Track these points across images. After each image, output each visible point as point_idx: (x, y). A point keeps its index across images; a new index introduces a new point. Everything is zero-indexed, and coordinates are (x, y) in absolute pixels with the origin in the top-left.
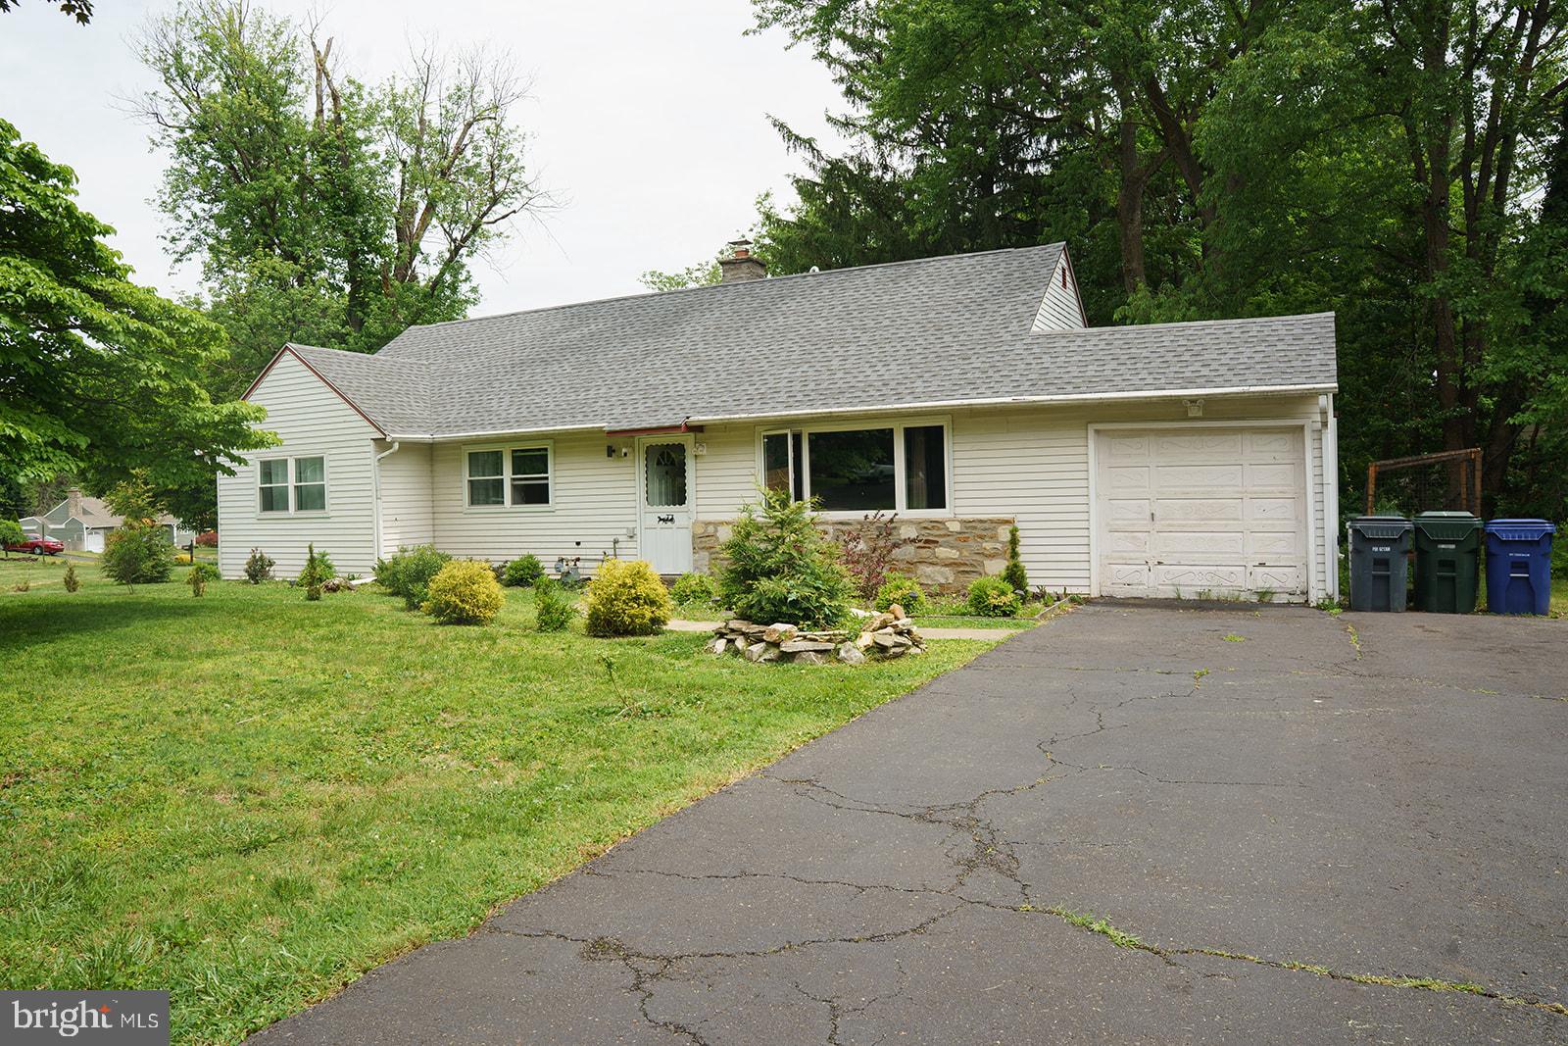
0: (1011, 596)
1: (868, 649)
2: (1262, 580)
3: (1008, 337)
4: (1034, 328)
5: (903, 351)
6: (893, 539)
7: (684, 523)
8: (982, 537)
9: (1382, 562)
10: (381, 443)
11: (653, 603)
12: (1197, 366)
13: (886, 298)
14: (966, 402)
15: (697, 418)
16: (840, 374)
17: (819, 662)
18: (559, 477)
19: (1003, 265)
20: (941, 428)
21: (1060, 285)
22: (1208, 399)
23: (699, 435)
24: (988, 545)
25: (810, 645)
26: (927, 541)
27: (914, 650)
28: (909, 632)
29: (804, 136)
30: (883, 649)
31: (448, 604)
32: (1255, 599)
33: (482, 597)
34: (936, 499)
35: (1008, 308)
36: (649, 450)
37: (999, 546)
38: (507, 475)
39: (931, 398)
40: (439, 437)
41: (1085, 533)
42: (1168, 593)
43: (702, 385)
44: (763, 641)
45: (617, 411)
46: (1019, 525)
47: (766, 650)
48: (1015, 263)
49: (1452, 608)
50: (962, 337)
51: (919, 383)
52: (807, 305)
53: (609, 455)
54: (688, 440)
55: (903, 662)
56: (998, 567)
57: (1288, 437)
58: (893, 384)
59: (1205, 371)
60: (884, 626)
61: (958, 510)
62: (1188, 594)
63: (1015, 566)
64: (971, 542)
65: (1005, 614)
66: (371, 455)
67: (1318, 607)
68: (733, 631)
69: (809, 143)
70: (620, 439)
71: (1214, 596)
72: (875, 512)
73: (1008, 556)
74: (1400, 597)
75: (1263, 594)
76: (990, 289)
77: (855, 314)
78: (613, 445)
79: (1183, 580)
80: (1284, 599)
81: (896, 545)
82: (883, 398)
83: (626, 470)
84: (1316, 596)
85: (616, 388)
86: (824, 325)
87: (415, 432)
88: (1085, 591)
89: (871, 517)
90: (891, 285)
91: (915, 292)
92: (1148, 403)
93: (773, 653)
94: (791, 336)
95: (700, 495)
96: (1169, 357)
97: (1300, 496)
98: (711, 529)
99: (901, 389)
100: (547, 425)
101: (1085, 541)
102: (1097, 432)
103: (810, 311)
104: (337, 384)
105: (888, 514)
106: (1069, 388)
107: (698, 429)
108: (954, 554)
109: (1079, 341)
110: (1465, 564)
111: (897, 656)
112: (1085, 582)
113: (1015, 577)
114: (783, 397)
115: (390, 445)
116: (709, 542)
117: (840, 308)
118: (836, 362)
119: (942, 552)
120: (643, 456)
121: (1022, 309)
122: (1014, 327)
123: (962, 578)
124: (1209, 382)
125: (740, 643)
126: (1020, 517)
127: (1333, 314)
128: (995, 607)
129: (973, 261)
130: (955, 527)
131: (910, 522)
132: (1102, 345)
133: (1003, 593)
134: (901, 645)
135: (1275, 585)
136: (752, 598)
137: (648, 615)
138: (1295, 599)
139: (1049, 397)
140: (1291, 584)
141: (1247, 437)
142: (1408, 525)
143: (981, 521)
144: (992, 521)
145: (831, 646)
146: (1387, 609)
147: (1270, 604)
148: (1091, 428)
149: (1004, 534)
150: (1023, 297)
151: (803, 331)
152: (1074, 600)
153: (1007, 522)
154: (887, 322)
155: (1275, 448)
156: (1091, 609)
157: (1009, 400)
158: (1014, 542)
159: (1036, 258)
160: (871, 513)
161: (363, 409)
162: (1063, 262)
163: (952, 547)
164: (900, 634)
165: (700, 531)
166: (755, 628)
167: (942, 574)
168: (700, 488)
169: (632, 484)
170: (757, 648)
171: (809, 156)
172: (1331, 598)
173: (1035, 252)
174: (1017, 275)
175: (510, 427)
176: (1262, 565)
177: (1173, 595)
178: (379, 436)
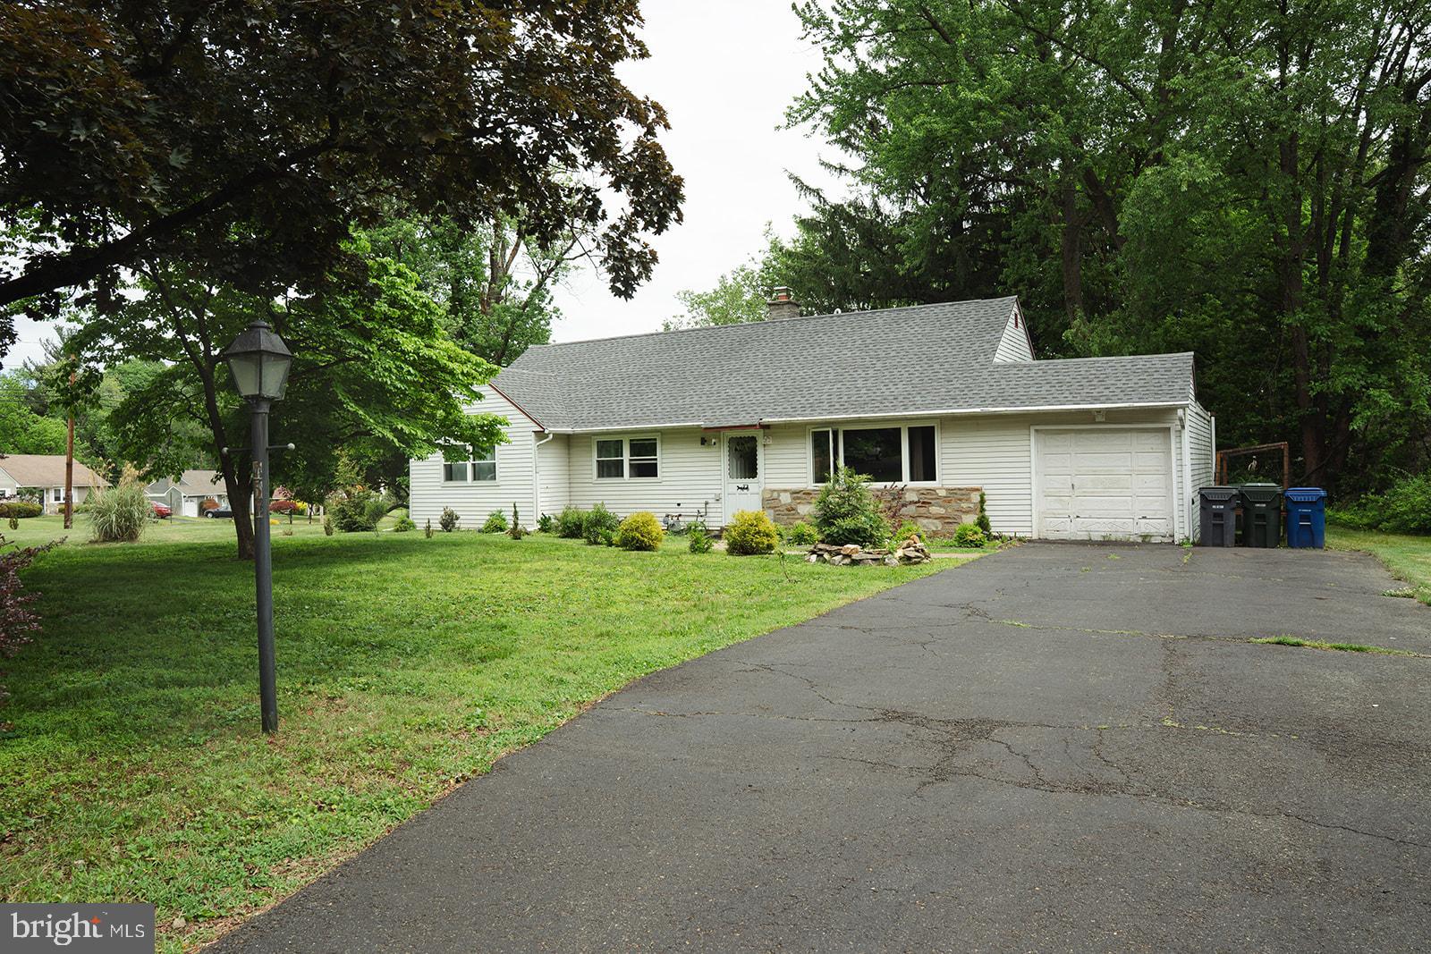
0: (980, 535)
1: (901, 558)
2: (1144, 527)
3: (977, 366)
4: (995, 360)
5: (906, 375)
6: (902, 501)
7: (756, 490)
8: (960, 500)
9: (1218, 515)
10: (540, 435)
11: (768, 535)
12: (1102, 388)
13: (892, 336)
14: (950, 411)
15: (766, 420)
16: (864, 391)
17: (874, 565)
18: (663, 458)
19: (973, 312)
20: (933, 427)
21: (1013, 326)
22: (1108, 411)
23: (767, 431)
24: (964, 505)
25: (869, 556)
26: (924, 503)
27: (925, 561)
28: (923, 550)
29: (812, 186)
30: (909, 558)
31: (633, 538)
32: (1140, 540)
33: (654, 534)
34: (930, 475)
35: (978, 344)
36: (731, 440)
37: (972, 506)
38: (626, 457)
39: (927, 408)
40: (578, 430)
41: (1029, 497)
42: (1083, 536)
43: (767, 397)
44: (840, 554)
45: (709, 414)
46: (986, 492)
47: (843, 559)
48: (982, 311)
49: (1264, 544)
50: (946, 366)
51: (918, 398)
52: (836, 338)
53: (702, 444)
54: (759, 434)
55: (920, 566)
56: (970, 520)
57: (1160, 435)
58: (901, 398)
59: (1106, 392)
60: (909, 546)
61: (945, 482)
62: (1096, 537)
63: (983, 517)
64: (953, 503)
65: (977, 546)
66: (533, 442)
67: (1179, 545)
68: (821, 550)
69: (817, 192)
70: (709, 433)
71: (1113, 538)
72: (891, 483)
73: (978, 510)
74: (1230, 538)
75: (1145, 537)
76: (965, 330)
77: (871, 346)
78: (705, 437)
79: (1093, 528)
80: (1158, 540)
81: (904, 505)
82: (895, 408)
83: (713, 454)
84: (1178, 538)
85: (704, 397)
86: (849, 354)
87: (562, 427)
88: (1029, 535)
89: (888, 487)
90: (895, 325)
91: (912, 331)
92: (1069, 412)
93: (847, 561)
94: (826, 362)
95: (767, 471)
96: (1084, 382)
97: (1168, 473)
98: (775, 495)
99: (906, 401)
100: (658, 422)
101: (1029, 502)
102: (1036, 431)
103: (838, 344)
104: (506, 392)
105: (899, 485)
106: (1018, 403)
107: (766, 427)
108: (942, 511)
109: (1025, 370)
110: (1273, 516)
111: (916, 563)
112: (1029, 529)
113: (983, 524)
114: (826, 406)
115: (547, 436)
116: (774, 504)
117: (860, 342)
118: (860, 383)
119: (934, 510)
120: (726, 445)
121: (987, 346)
122: (982, 359)
123: (947, 526)
124: (1108, 400)
125: (826, 556)
126: (985, 487)
127: (1192, 353)
128: (971, 541)
129: (952, 309)
130: (942, 493)
131: (913, 490)
132: (1040, 373)
133: (976, 533)
134: (918, 557)
135: (1152, 531)
136: (834, 529)
137: (766, 542)
138: (1166, 540)
139: (1004, 409)
140: (1163, 531)
141: (1135, 435)
142: (1235, 492)
143: (959, 489)
144: (967, 489)
145: (880, 556)
146: (1222, 545)
147: (1149, 543)
148: (1032, 429)
149: (976, 497)
150: (988, 337)
151: (835, 358)
152: (1020, 540)
153: (977, 490)
154: (893, 354)
155: (1151, 442)
156: (1031, 545)
157: (978, 410)
158: (982, 501)
159: (996, 307)
160: (889, 484)
161: (526, 410)
162: (1015, 310)
163: (941, 507)
164: (917, 551)
165: (768, 496)
166: (835, 548)
167: (933, 524)
168: (767, 466)
169: (718, 464)
170: (838, 558)
171: (816, 202)
172: (1188, 539)
173: (996, 302)
174: (983, 320)
175: (632, 424)
176: (1144, 518)
177: (1086, 538)
178: (539, 429)
